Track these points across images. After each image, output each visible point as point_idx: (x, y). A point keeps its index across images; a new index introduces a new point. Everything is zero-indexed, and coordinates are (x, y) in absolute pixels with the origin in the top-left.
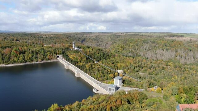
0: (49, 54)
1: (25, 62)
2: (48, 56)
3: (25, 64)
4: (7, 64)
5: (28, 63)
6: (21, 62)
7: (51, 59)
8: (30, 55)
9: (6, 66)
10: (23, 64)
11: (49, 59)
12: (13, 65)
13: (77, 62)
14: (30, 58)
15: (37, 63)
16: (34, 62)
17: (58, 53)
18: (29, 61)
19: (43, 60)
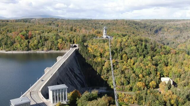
0: (60, 42)
1: (28, 50)
2: (59, 44)
3: (27, 52)
4: (8, 51)
5: (32, 52)
6: (23, 50)
7: (62, 49)
8: (36, 42)
9: (6, 52)
10: (25, 52)
11: (58, 49)
12: (14, 52)
13: (95, 56)
14: (34, 45)
15: (42, 52)
16: (39, 52)
17: (75, 41)
18: (34, 49)
19: (51, 49)
